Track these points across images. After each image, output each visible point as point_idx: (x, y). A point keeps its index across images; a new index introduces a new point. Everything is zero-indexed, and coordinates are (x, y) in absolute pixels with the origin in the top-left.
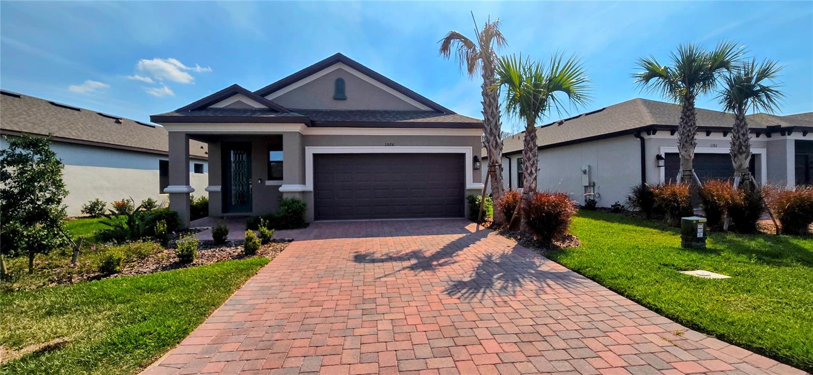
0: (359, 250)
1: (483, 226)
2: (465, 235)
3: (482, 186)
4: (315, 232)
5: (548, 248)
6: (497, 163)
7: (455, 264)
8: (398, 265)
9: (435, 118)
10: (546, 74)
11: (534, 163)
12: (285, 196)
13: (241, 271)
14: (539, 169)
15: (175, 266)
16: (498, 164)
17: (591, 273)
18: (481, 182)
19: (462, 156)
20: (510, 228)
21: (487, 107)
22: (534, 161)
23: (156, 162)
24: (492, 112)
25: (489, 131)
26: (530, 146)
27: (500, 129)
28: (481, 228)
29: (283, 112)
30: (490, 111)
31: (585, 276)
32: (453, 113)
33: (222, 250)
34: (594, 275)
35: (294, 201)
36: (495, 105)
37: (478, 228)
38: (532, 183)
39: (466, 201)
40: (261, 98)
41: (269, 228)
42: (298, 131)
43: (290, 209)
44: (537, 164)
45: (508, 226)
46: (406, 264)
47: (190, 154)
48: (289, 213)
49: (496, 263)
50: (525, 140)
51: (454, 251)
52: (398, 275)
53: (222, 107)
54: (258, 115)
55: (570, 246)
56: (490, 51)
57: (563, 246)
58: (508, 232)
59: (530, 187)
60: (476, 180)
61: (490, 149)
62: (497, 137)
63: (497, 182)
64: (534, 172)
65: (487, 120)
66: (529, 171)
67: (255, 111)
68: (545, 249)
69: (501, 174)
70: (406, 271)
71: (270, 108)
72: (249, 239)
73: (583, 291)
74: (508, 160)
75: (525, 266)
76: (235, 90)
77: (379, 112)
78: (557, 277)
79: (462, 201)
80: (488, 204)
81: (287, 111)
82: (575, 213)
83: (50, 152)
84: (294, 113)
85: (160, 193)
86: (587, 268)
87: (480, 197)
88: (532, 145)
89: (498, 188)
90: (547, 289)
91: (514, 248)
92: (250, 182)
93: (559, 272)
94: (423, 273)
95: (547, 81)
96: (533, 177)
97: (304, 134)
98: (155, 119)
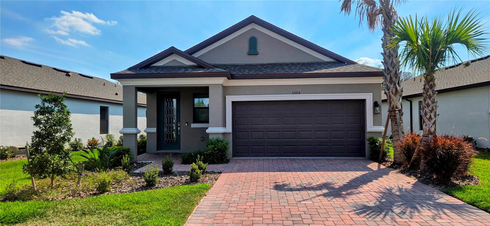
0: (277, 181)
1: (384, 165)
2: (367, 172)
3: (382, 129)
4: (237, 166)
5: (447, 185)
6: (398, 108)
7: (361, 194)
8: (312, 193)
9: (336, 68)
10: (445, 27)
11: (433, 109)
12: (211, 137)
13: (195, 193)
14: (438, 115)
15: (143, 188)
16: (398, 110)
17: (485, 206)
18: (381, 125)
19: (363, 101)
20: (411, 168)
21: (387, 58)
22: (433, 107)
23: (97, 107)
24: (392, 62)
25: (389, 79)
26: (428, 94)
27: (399, 77)
28: (382, 167)
29: (208, 69)
30: (390, 61)
31: (479, 208)
32: (354, 63)
33: (171, 178)
34: (487, 207)
35: (218, 141)
36: (395, 55)
37: (379, 167)
38: (432, 127)
39: (367, 142)
40: (189, 56)
41: (204, 163)
42: (221, 83)
43: (215, 147)
44: (436, 109)
45: (409, 166)
46: (319, 192)
47: (138, 103)
48: (215, 151)
49: (397, 195)
50: (424, 88)
51: (358, 184)
52: (314, 200)
53: (161, 65)
54: (190, 71)
55: (469, 184)
56: (390, 6)
57: (462, 184)
58: (408, 171)
59: (429, 130)
60: (376, 123)
61: (390, 96)
62: (397, 85)
63: (397, 126)
64: (433, 117)
65: (387, 69)
66: (428, 116)
67: (187, 68)
68: (444, 186)
69: (400, 118)
70: (321, 198)
71: (198, 65)
72: (193, 170)
73: (475, 218)
74: (409, 103)
75: (424, 198)
76: (172, 51)
77: (287, 64)
78: (453, 207)
79: (363, 143)
80: (388, 146)
81: (212, 67)
82: (475, 154)
83: (64, 105)
84: (218, 69)
85: (100, 134)
86: (481, 201)
87: (381, 140)
88: (431, 93)
89: (398, 131)
90: (443, 216)
91: (414, 184)
92: (179, 125)
93: (455, 204)
94: (334, 200)
95: (445, 34)
96: (433, 121)
97: (224, 85)
98: (114, 76)
